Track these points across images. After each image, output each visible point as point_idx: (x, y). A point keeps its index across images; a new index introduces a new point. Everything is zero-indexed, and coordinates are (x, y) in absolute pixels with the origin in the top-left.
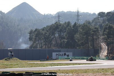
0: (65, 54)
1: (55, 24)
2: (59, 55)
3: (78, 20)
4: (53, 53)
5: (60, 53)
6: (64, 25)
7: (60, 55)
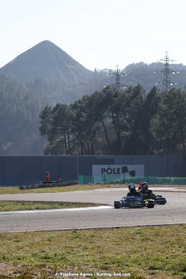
0: (125, 170)
1: (104, 91)
2: (109, 171)
3: (167, 82)
4: (94, 166)
5: (112, 167)
6: (127, 95)
7: (113, 171)
